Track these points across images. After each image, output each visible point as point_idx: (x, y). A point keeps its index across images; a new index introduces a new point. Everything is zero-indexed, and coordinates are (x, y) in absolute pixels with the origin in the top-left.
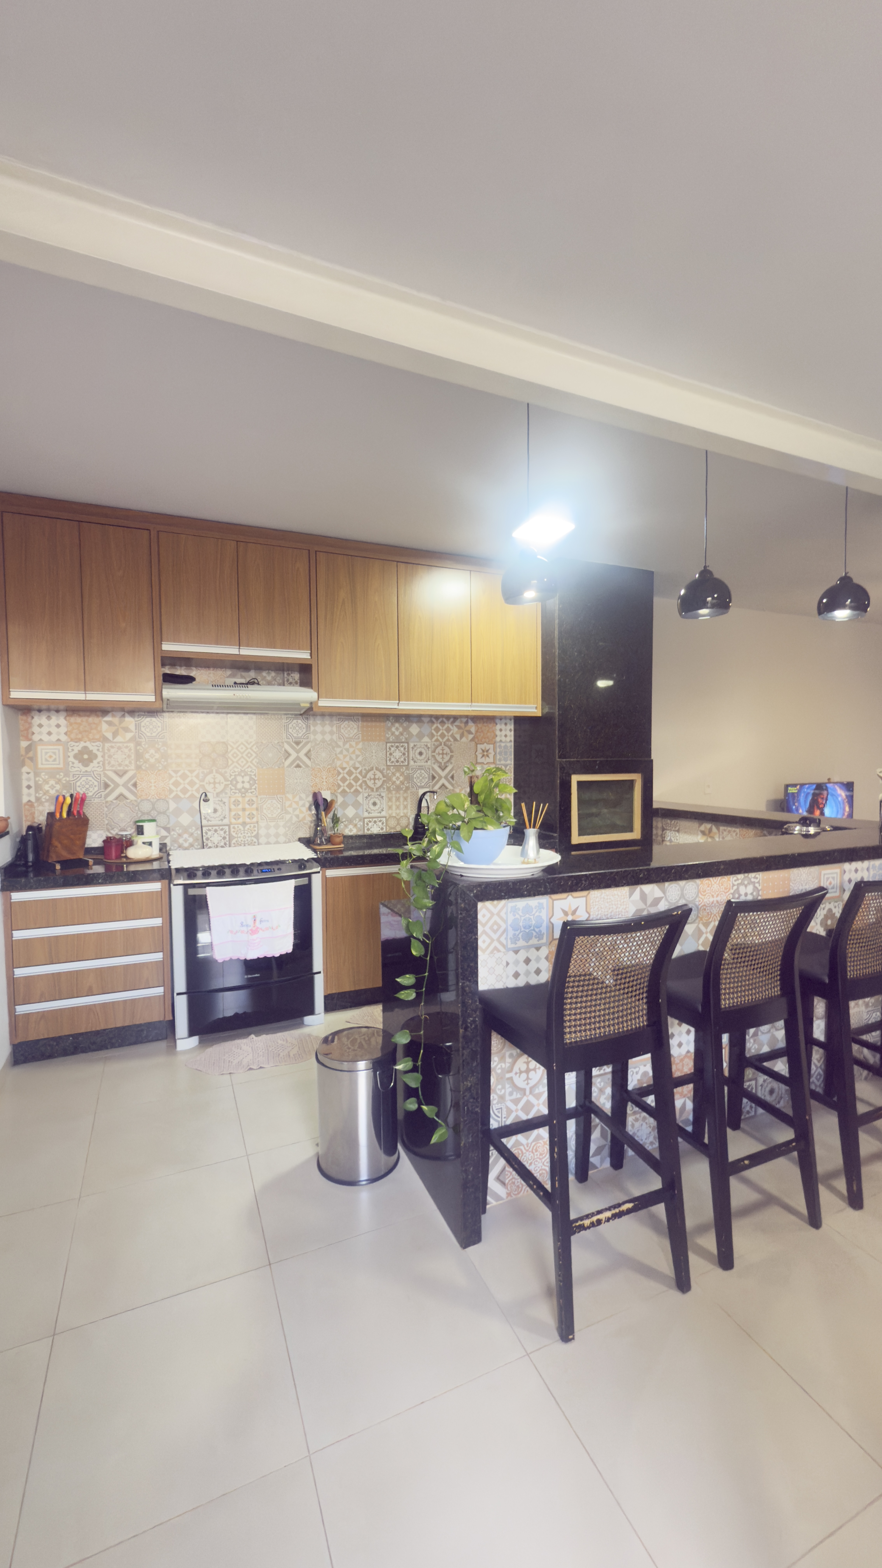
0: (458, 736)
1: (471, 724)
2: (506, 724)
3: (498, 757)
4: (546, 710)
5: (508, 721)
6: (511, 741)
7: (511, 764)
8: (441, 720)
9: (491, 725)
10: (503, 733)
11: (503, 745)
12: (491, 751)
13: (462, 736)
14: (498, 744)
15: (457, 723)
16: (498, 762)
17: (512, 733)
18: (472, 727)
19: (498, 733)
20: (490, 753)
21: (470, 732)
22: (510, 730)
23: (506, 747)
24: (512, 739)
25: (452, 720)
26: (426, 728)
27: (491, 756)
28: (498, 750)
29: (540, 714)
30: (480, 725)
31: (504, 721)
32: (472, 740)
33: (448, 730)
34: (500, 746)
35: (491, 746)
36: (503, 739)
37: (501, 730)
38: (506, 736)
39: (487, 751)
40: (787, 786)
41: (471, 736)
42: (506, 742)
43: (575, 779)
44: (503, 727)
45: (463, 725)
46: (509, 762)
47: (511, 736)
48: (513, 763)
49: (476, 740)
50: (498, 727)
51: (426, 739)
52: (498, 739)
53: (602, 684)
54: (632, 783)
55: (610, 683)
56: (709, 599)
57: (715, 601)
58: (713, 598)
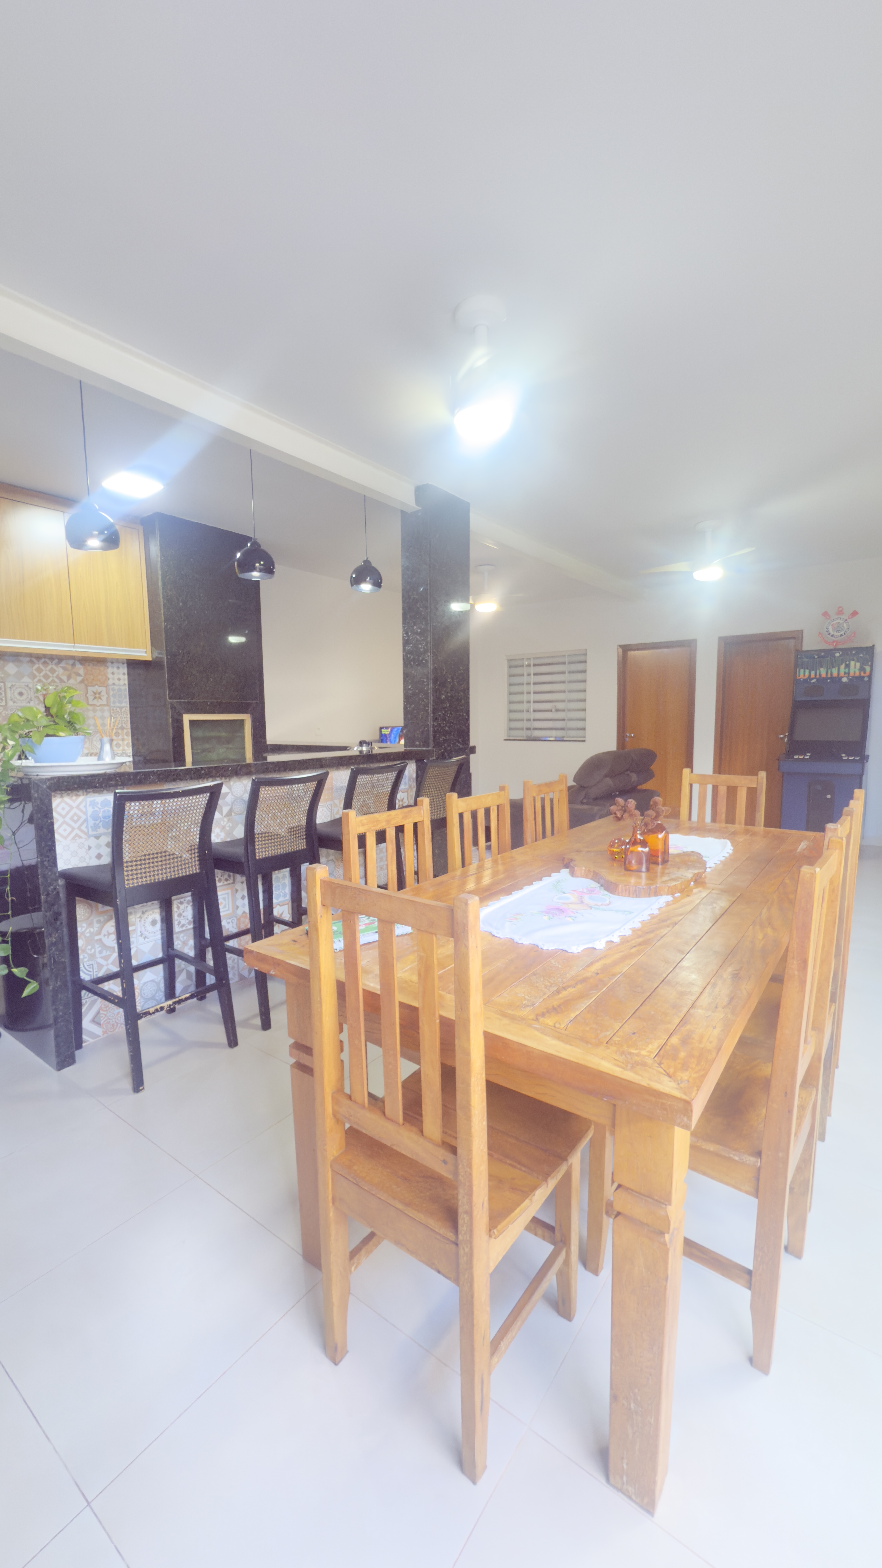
0: (65, 678)
1: (78, 666)
2: (118, 668)
3: (112, 699)
4: (156, 654)
5: (120, 665)
6: (125, 684)
7: (127, 707)
8: (43, 660)
9: (102, 668)
10: (116, 676)
11: (116, 688)
12: (104, 693)
13: (69, 678)
14: (111, 687)
15: (63, 664)
16: (112, 705)
17: (126, 677)
18: (80, 669)
19: (110, 676)
20: (103, 696)
21: (78, 675)
22: (124, 674)
23: (120, 690)
24: (126, 682)
25: (56, 661)
26: (26, 668)
27: (104, 698)
28: (111, 693)
29: (150, 659)
30: (89, 668)
31: (116, 665)
32: (82, 682)
33: (52, 671)
34: (113, 690)
35: (104, 689)
36: (117, 682)
37: (113, 673)
38: (119, 679)
39: (100, 693)
40: (381, 728)
41: (79, 679)
42: (119, 685)
43: (187, 718)
44: (115, 670)
45: (69, 667)
46: (124, 704)
47: (125, 679)
48: (128, 705)
49: (86, 682)
50: (110, 670)
51: (26, 679)
52: (110, 682)
53: (234, 639)
54: (242, 722)
55: (242, 639)
56: (257, 565)
57: (262, 567)
58: (260, 565)
